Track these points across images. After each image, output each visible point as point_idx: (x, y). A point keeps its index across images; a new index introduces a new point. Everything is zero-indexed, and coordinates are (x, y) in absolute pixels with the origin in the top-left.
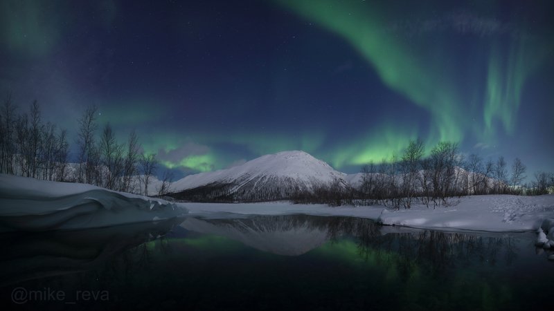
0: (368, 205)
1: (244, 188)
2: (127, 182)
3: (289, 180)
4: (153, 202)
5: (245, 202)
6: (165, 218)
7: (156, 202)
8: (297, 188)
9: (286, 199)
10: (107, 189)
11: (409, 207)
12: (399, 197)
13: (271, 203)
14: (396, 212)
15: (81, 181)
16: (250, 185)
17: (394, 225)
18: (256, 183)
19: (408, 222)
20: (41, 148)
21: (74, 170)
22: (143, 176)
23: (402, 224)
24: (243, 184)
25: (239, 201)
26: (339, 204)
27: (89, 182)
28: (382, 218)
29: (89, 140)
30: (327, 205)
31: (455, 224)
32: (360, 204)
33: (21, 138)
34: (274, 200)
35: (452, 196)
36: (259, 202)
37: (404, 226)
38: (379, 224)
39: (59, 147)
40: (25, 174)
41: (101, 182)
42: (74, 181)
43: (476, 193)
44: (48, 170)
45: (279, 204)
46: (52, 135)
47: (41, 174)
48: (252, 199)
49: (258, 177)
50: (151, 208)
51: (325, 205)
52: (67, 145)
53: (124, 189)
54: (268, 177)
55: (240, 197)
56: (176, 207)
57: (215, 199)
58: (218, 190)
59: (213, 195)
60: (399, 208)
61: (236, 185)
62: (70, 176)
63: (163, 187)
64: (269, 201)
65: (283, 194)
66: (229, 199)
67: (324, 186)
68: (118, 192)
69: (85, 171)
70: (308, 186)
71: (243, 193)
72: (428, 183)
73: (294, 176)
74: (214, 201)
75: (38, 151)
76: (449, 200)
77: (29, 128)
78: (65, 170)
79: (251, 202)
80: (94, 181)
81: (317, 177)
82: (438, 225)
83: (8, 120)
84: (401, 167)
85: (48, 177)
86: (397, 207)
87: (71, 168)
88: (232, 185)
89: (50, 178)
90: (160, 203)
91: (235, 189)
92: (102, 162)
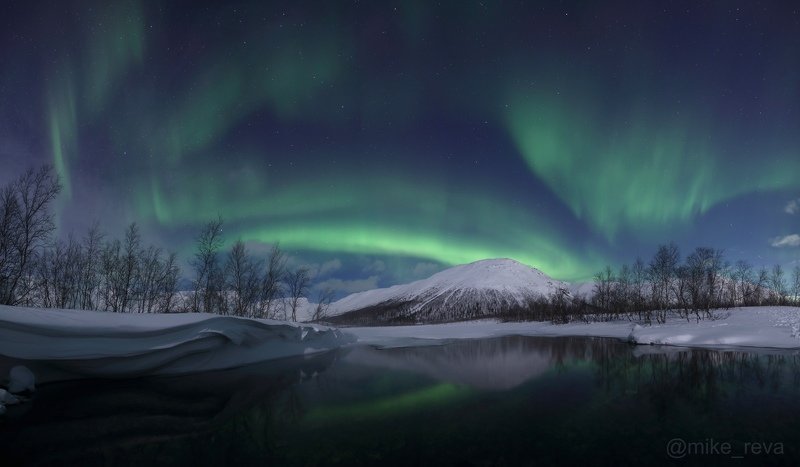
0: (606, 321)
1: (431, 306)
2: (266, 307)
3: (491, 292)
4: (306, 329)
5: (432, 323)
6: (324, 349)
7: (311, 329)
8: (504, 302)
9: (489, 316)
10: (235, 316)
11: (664, 322)
12: (648, 309)
13: (470, 323)
14: (648, 327)
15: (196, 310)
16: (439, 301)
17: (652, 344)
18: (446, 299)
19: (670, 340)
20: (138, 276)
21: (186, 298)
22: (290, 299)
23: (663, 342)
24: (428, 300)
25: (423, 322)
26: (566, 321)
27: (208, 310)
28: (636, 335)
29: (210, 259)
30: (548, 322)
31: (731, 341)
32: (595, 320)
33: (108, 267)
34: (473, 319)
35: (717, 308)
36: (452, 322)
37: (666, 345)
38: (632, 343)
39: (164, 274)
40: (111, 308)
41: (226, 310)
42: (185, 311)
43: (746, 304)
44: (147, 303)
45: (480, 323)
46: (155, 260)
47: (136, 306)
48: (442, 319)
49: (450, 292)
50: (303, 336)
51: (545, 322)
52: (176, 270)
53: (261, 314)
54: (463, 291)
55: (424, 317)
56: (339, 333)
57: (390, 321)
58: (395, 310)
59: (387, 316)
60: (650, 323)
61: (418, 302)
62: (181, 305)
63: (319, 310)
64: (467, 320)
65: (485, 311)
66: (411, 320)
67: (542, 299)
68: (252, 318)
69: (202, 298)
70: (518, 299)
71: (429, 312)
72: (685, 293)
73: (499, 288)
74: (388, 323)
75: (132, 280)
76: (716, 313)
77: (120, 255)
78: (172, 300)
79: (441, 322)
80: (215, 309)
81: (529, 289)
82: (710, 343)
83: (90, 251)
84: (648, 275)
85: (146, 309)
86: (648, 322)
87: (181, 297)
88: (414, 302)
89: (149, 311)
90: (317, 330)
91: (418, 308)
92: (229, 285)
